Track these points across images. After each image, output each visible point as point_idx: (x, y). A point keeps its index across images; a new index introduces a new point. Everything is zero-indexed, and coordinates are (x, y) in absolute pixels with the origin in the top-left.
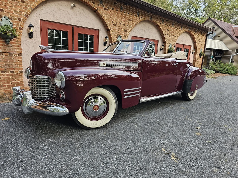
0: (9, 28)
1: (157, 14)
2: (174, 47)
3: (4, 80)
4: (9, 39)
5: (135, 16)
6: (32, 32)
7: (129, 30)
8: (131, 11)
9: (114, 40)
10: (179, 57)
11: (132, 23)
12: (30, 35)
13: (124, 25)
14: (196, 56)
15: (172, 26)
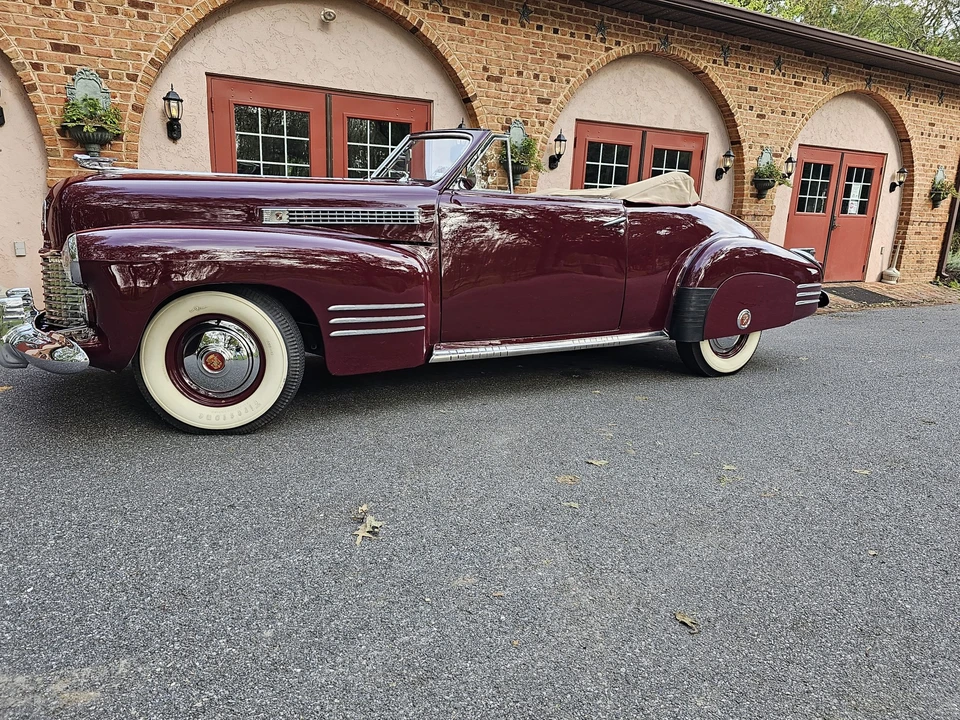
0: (94, 106)
1: (693, 26)
4: (93, 143)
5: (588, 37)
7: (561, 98)
8: (567, 21)
10: (646, 195)
11: (573, 66)
13: (536, 77)
14: (911, 200)
15: (773, 73)
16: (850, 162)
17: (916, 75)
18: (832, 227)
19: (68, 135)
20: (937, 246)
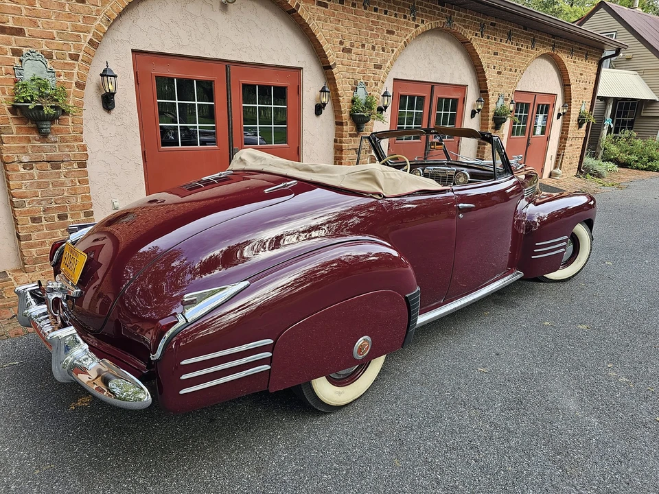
0: (46, 86)
1: (466, 9)
2: (512, 103)
3: (43, 243)
4: (47, 120)
5: (405, 17)
6: (113, 94)
7: (388, 64)
8: (393, 5)
9: (346, 98)
11: (396, 40)
12: (108, 101)
13: (373, 48)
14: (569, 124)
15: (506, 42)
16: (539, 101)
17: (576, 42)
18: (528, 145)
19: (19, 113)
20: (578, 153)
